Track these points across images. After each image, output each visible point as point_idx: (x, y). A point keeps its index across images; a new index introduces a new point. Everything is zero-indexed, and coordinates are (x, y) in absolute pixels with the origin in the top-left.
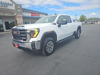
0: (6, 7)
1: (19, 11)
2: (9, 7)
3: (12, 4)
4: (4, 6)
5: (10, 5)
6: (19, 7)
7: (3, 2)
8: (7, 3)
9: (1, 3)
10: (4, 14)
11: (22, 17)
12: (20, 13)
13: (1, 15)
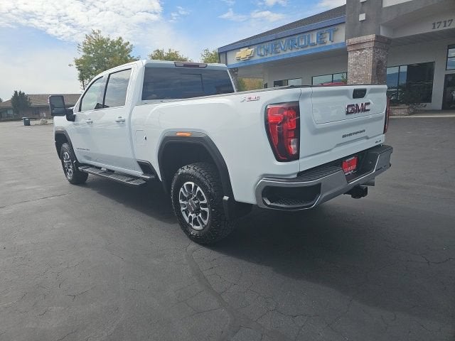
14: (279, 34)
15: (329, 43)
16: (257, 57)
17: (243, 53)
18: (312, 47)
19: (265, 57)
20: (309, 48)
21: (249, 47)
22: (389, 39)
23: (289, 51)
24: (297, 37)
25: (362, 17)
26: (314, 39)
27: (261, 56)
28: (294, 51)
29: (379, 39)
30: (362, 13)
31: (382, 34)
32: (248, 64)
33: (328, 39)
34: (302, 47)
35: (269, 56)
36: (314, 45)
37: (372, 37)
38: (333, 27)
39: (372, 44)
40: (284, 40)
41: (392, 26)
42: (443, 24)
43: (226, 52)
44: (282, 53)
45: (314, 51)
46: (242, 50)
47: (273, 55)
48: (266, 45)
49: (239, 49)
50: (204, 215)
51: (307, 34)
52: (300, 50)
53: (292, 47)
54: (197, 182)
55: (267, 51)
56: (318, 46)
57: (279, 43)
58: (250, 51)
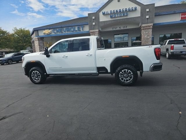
1: (147, 17)
2: (132, 15)
3: (136, 9)
4: (122, 15)
5: (132, 10)
6: (148, 10)
7: (122, 10)
8: (128, 9)
9: (120, 11)
10: (126, 27)
11: (151, 27)
12: (149, 20)
13: (122, 28)
14: (63, 26)
15: (82, 31)
16: (53, 34)
17: (47, 31)
19: (57, 34)
20: (75, 32)
21: (49, 29)
22: (101, 31)
23: (67, 32)
24: (70, 27)
25: (94, 24)
26: (77, 29)
27: (55, 33)
28: (69, 32)
29: (99, 31)
30: (94, 22)
32: (49, 36)
33: (81, 29)
34: (72, 31)
35: (59, 33)
36: (76, 31)
37: (97, 30)
38: (83, 26)
39: (98, 33)
40: (65, 28)
41: (102, 28)
42: (115, 28)
43: (38, 31)
44: (64, 33)
45: (77, 33)
46: (46, 30)
47: (60, 33)
48: (58, 29)
49: (44, 29)
50: (131, 78)
51: (74, 27)
52: (71, 32)
53: (68, 31)
54: (128, 69)
55: (58, 31)
56: (78, 31)
57: (63, 29)
58: (50, 31)
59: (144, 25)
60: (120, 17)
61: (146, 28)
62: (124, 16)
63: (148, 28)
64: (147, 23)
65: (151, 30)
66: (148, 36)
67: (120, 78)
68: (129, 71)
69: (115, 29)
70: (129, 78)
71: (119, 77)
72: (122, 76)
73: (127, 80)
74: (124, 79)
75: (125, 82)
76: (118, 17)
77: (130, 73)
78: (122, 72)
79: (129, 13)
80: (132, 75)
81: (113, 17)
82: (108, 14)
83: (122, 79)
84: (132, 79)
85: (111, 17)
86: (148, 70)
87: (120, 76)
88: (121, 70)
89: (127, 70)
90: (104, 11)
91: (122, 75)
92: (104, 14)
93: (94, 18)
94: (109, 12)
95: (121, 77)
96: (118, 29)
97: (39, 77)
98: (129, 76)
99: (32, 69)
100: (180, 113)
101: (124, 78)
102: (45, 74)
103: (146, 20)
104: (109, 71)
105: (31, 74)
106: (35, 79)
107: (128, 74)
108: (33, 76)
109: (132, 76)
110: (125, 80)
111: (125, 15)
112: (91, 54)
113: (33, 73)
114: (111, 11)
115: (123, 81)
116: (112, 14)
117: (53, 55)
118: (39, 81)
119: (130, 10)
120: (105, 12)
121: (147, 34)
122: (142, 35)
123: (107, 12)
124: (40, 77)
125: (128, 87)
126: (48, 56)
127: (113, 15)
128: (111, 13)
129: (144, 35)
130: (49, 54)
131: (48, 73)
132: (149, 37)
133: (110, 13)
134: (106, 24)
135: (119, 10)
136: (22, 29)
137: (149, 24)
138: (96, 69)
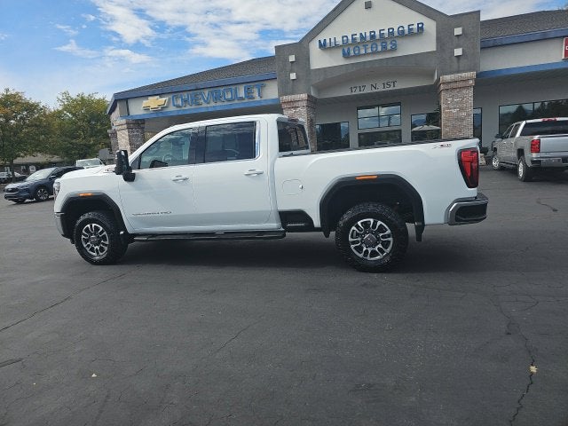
0: (390, 50)
1: (458, 52)
2: (409, 48)
3: (421, 29)
4: (380, 49)
5: (411, 34)
6: (458, 31)
7: (377, 33)
8: (396, 30)
9: (373, 37)
10: (392, 84)
11: (471, 82)
12: (463, 62)
13: (380, 88)
14: (201, 84)
15: (258, 98)
16: (172, 108)
17: (154, 102)
18: (240, 102)
19: (183, 108)
20: (236, 101)
21: (161, 95)
22: (316, 99)
23: (213, 104)
24: (222, 89)
25: (293, 76)
26: (242, 93)
27: (178, 106)
28: (217, 104)
29: (311, 99)
30: (292, 71)
31: (312, 94)
32: (160, 115)
33: (256, 94)
34: (229, 100)
35: (188, 107)
36: (242, 99)
37: (304, 96)
38: (261, 83)
39: (305, 104)
40: (206, 92)
41: (319, 89)
42: (358, 89)
43: (126, 100)
44: (205, 105)
45: (242, 106)
46: (150, 98)
47: (194, 107)
48: (185, 95)
49: (147, 96)
50: (386, 245)
51: (233, 87)
52: (226, 103)
53: (216, 99)
54: (377, 217)
55: (185, 101)
56: (246, 100)
57: (201, 94)
58: (162, 100)
59: (448, 78)
60: (373, 53)
61: (454, 85)
62: (385, 50)
63: (461, 84)
64: (458, 72)
65: (471, 92)
66: (461, 109)
67: (352, 246)
68: (379, 223)
69: (358, 92)
70: (380, 246)
71: (348, 244)
72: (359, 239)
73: (374, 254)
74: (365, 249)
75: (368, 258)
76: (366, 54)
77: (381, 229)
78: (357, 227)
79: (399, 41)
80: (389, 236)
81: (352, 53)
82: (337, 46)
83: (359, 249)
84: (389, 250)
85: (346, 56)
86: (441, 219)
87: (350, 239)
88: (353, 222)
89: (372, 220)
90: (322, 37)
91: (357, 234)
92: (323, 46)
93: (292, 58)
94: (339, 41)
95: (353, 243)
96: (368, 90)
97: (103, 244)
98: (378, 239)
99: (82, 218)
100: (533, 369)
101: (363, 245)
102: (122, 233)
103: (455, 60)
104: (317, 223)
105: (81, 234)
106: (92, 250)
107: (376, 234)
108: (86, 241)
109: (391, 239)
110: (367, 251)
111: (389, 47)
112: (258, 170)
113: (87, 230)
114: (345, 38)
115: (361, 255)
116: (348, 47)
117: (144, 174)
118: (103, 255)
119: (403, 31)
120: (328, 41)
121: (457, 103)
122: (443, 106)
123: (333, 40)
124: (107, 243)
125: (376, 275)
126: (130, 178)
127: (351, 48)
128: (345, 44)
129: (448, 108)
130: (133, 171)
131: (130, 231)
132: (464, 114)
133: (341, 43)
134: (331, 78)
135: (368, 34)
136: (86, 95)
137: (463, 74)
138: (275, 216)
